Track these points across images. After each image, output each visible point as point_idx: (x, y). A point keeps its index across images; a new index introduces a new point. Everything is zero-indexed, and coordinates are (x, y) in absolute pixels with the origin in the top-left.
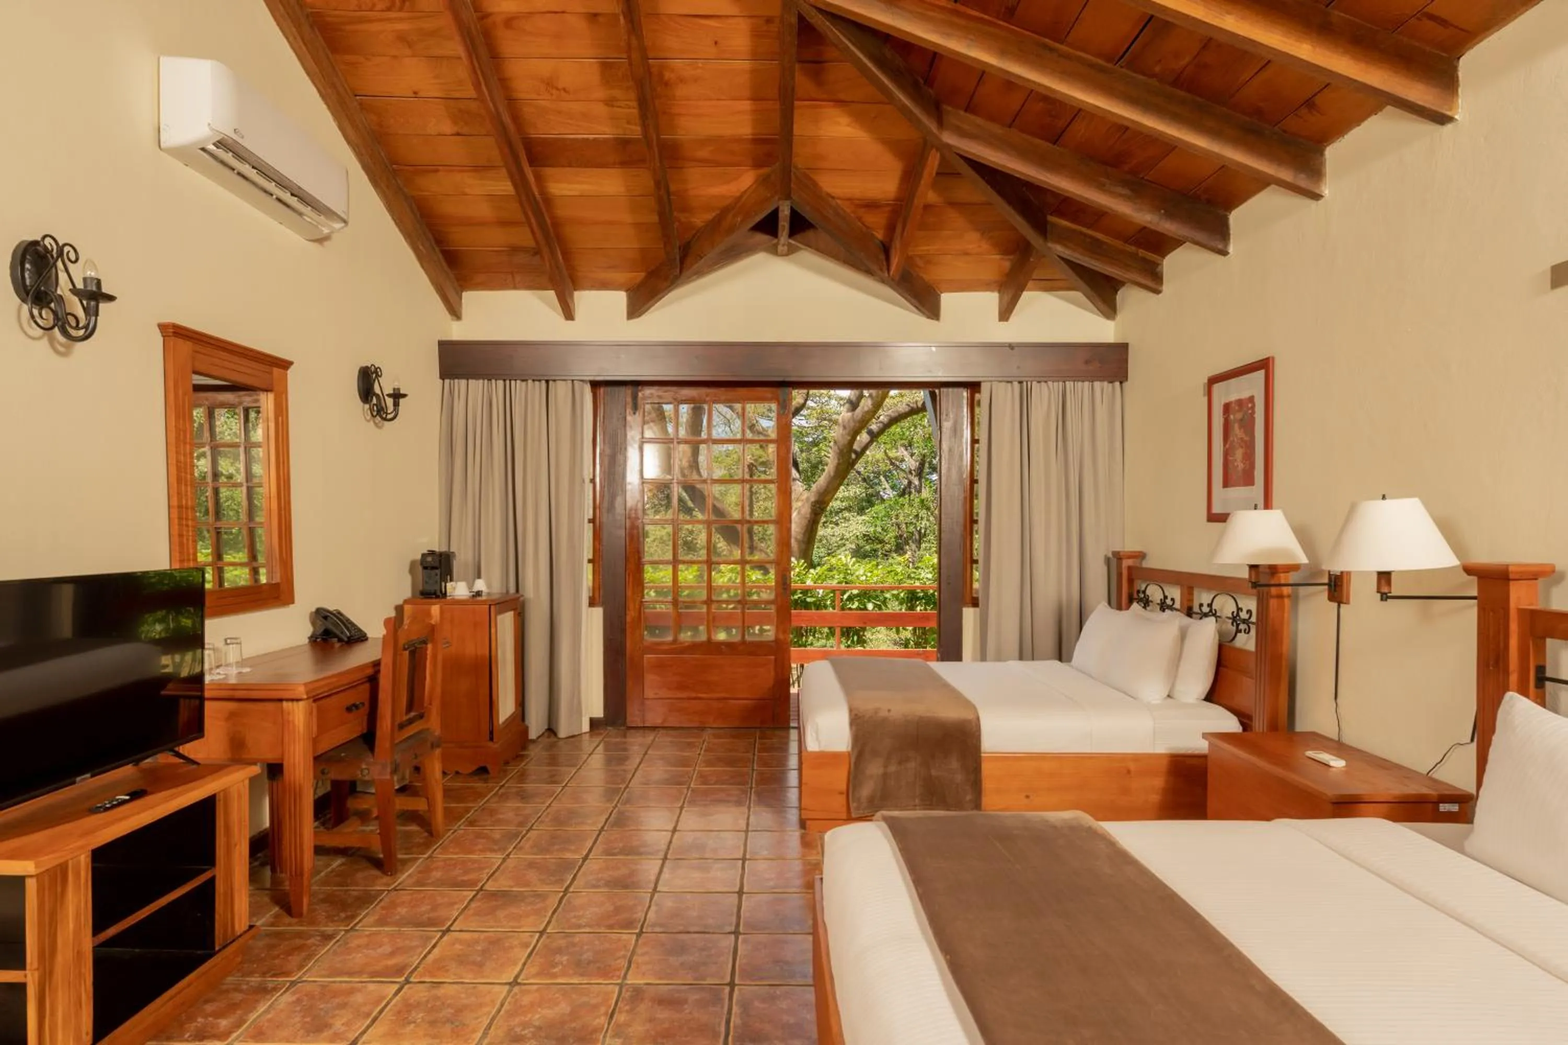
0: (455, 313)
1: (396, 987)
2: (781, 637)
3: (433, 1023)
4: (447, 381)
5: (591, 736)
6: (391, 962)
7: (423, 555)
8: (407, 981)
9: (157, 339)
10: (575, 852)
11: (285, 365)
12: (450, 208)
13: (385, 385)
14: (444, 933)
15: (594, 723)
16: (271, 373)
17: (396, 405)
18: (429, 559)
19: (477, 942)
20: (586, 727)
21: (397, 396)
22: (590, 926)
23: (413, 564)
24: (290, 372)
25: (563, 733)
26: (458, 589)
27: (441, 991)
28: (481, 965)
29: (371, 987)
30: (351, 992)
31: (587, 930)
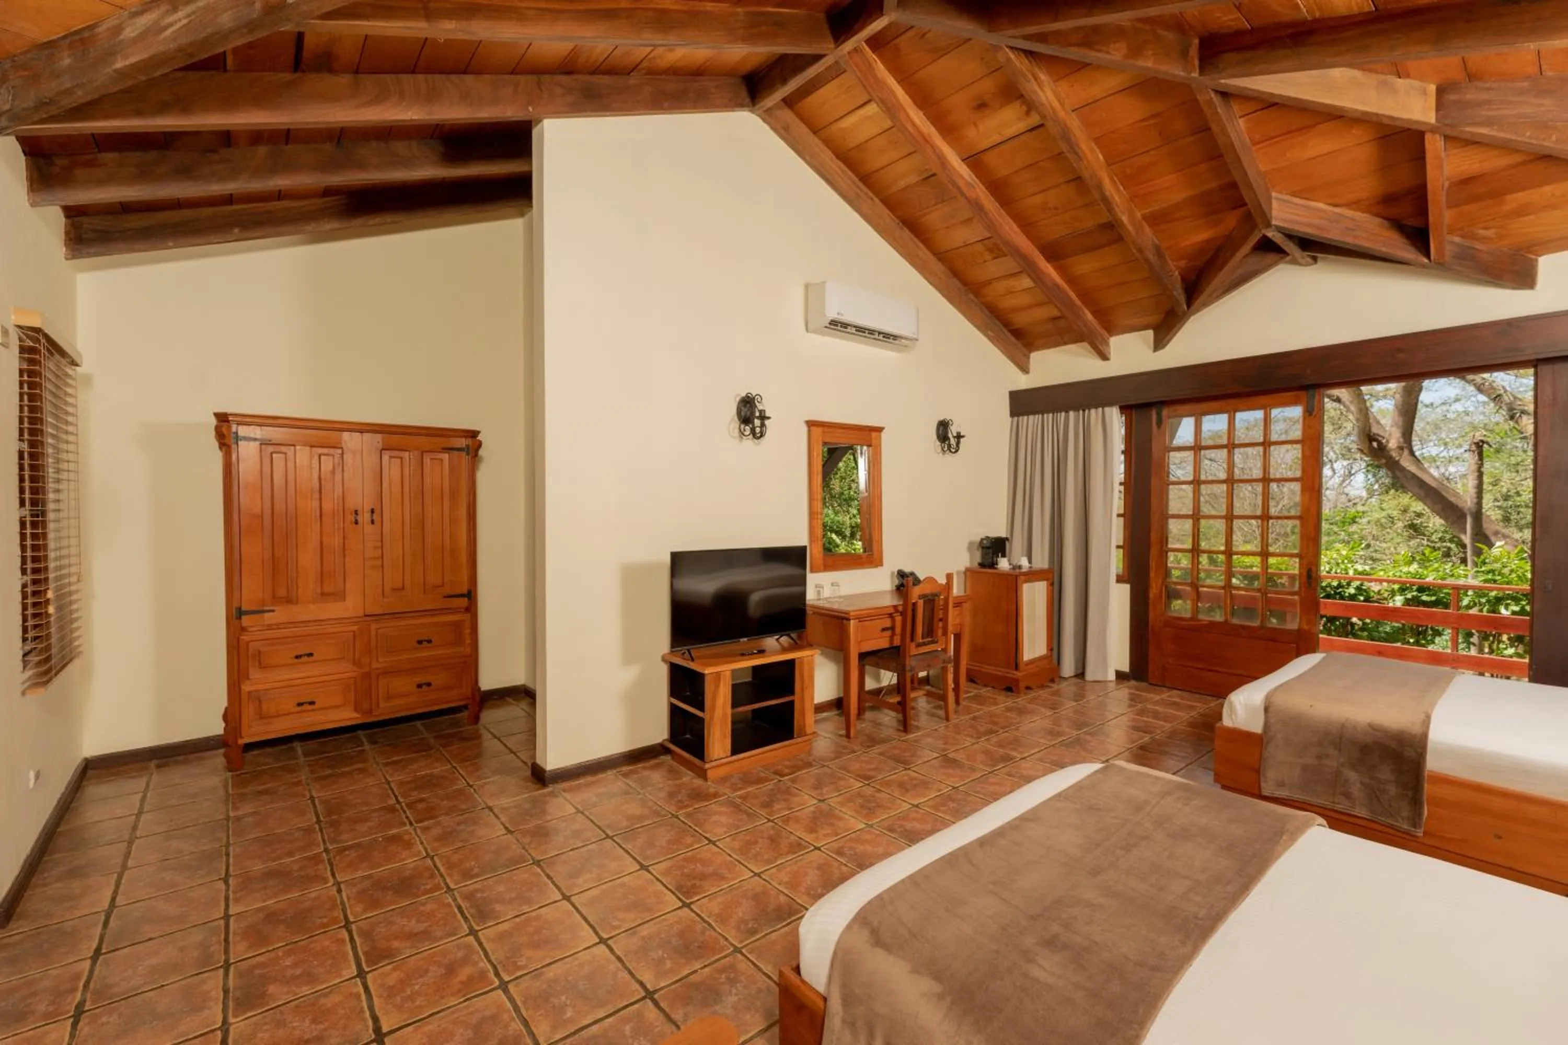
0: (1025, 369)
1: (861, 784)
2: (1305, 627)
3: (862, 806)
4: (1016, 418)
5: (1117, 684)
6: (868, 773)
7: (982, 540)
8: (868, 785)
9: (804, 429)
10: (1020, 753)
11: (879, 430)
12: (1008, 303)
13: (953, 430)
14: (906, 769)
15: (1120, 676)
16: (871, 435)
17: (958, 443)
18: (985, 542)
19: (915, 779)
20: (1112, 676)
21: (959, 437)
22: (985, 795)
23: (971, 544)
24: (883, 434)
25: (1089, 676)
26: (1004, 564)
27: (878, 795)
28: (907, 790)
29: (852, 780)
30: (840, 779)
31: (981, 796)
